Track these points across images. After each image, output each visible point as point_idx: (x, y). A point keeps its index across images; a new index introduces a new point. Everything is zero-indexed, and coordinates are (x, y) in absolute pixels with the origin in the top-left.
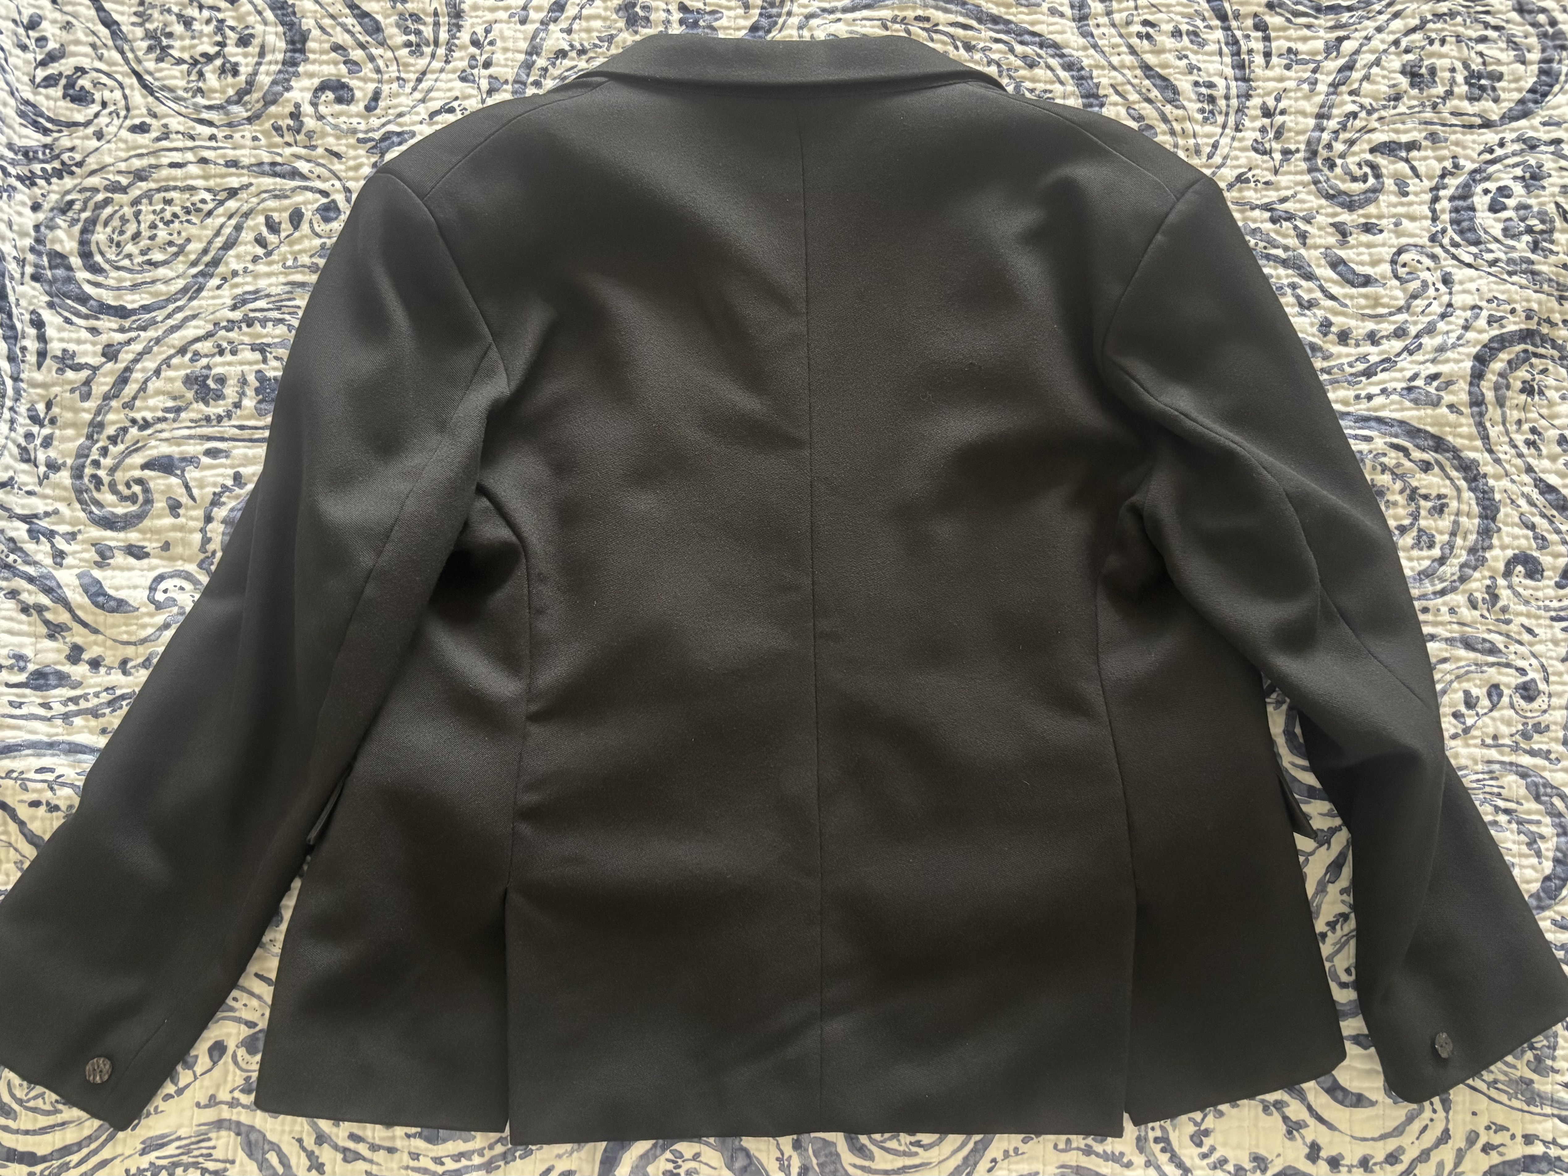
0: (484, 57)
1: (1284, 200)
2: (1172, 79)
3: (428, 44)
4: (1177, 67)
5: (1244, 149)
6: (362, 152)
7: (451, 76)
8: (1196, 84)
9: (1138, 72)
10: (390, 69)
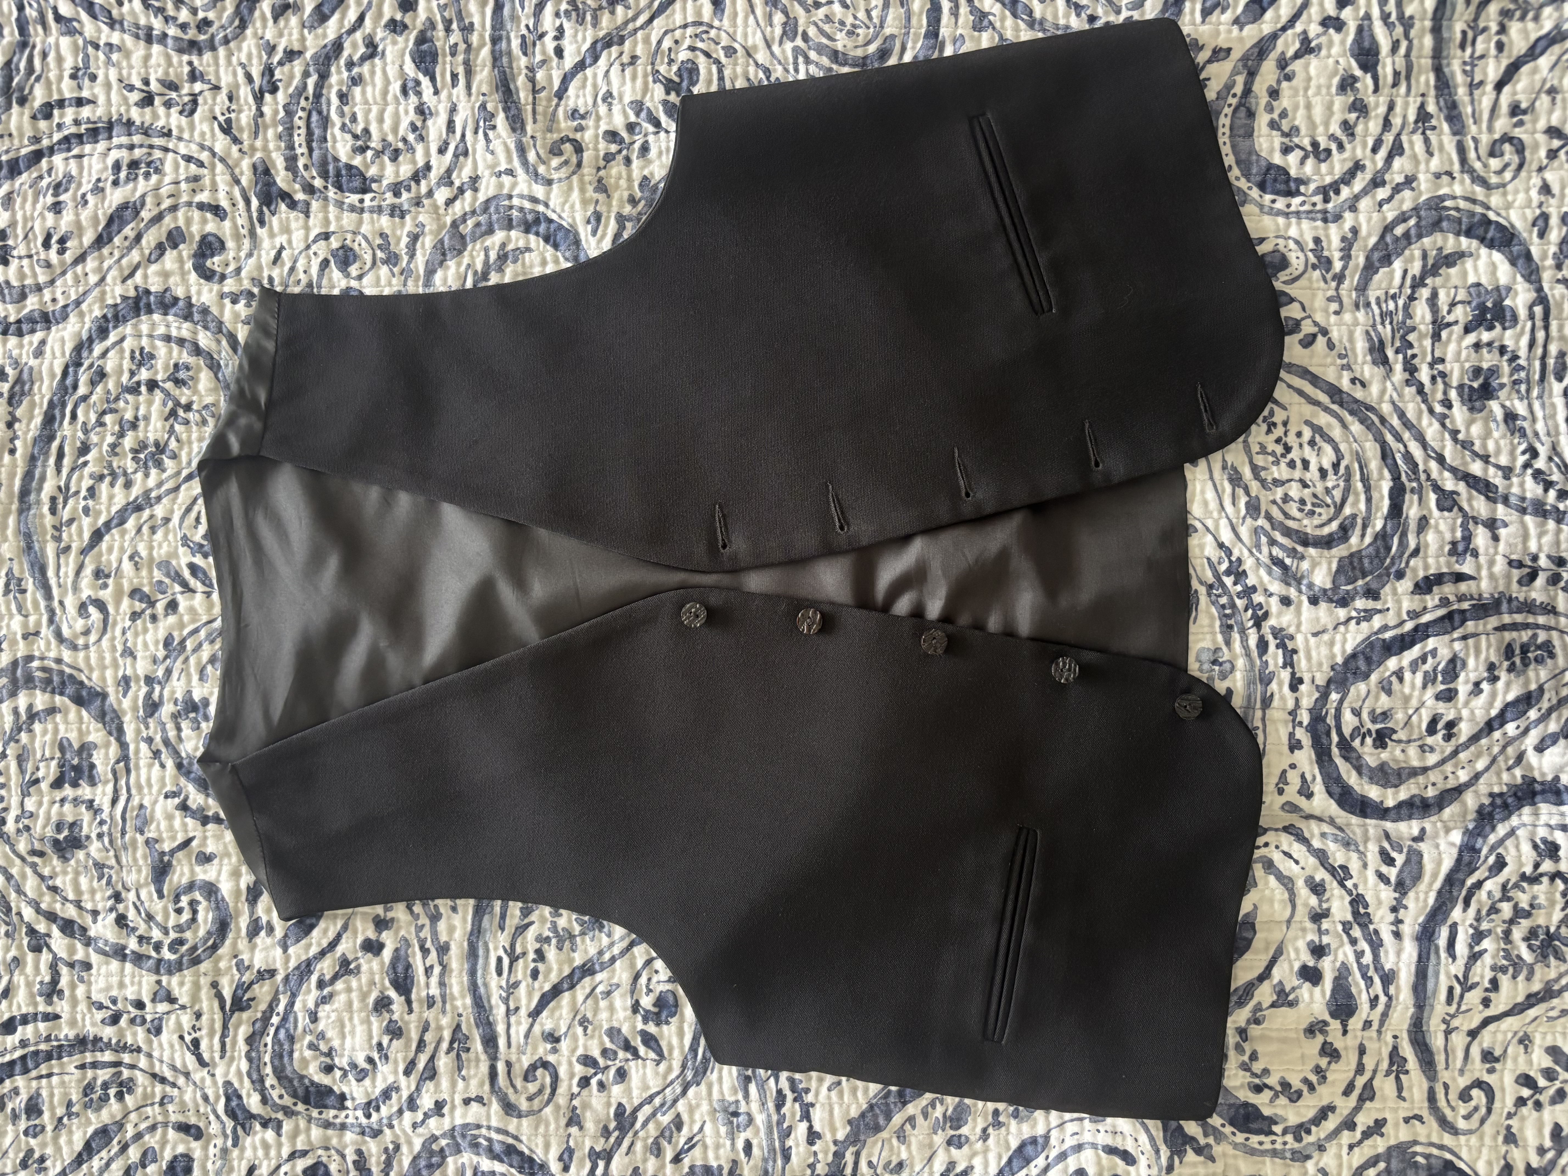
0: (131, 1009)
1: (249, 78)
2: (110, 211)
3: (120, 1073)
4: (96, 205)
5: (192, 127)
6: (248, 1141)
7: (155, 1044)
8: (116, 183)
9: (105, 251)
10: (150, 1113)
